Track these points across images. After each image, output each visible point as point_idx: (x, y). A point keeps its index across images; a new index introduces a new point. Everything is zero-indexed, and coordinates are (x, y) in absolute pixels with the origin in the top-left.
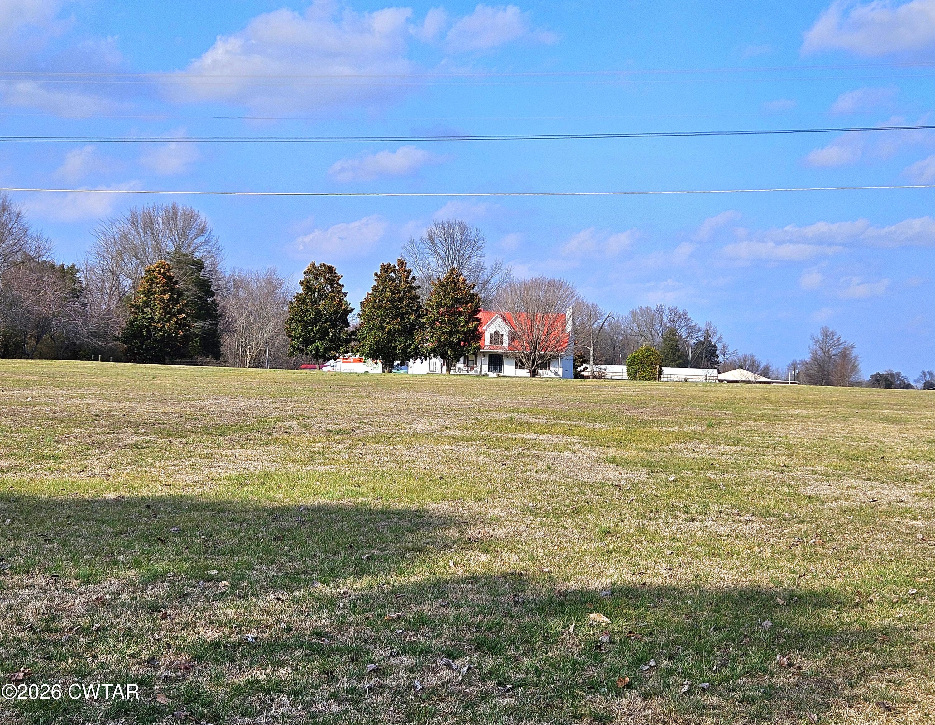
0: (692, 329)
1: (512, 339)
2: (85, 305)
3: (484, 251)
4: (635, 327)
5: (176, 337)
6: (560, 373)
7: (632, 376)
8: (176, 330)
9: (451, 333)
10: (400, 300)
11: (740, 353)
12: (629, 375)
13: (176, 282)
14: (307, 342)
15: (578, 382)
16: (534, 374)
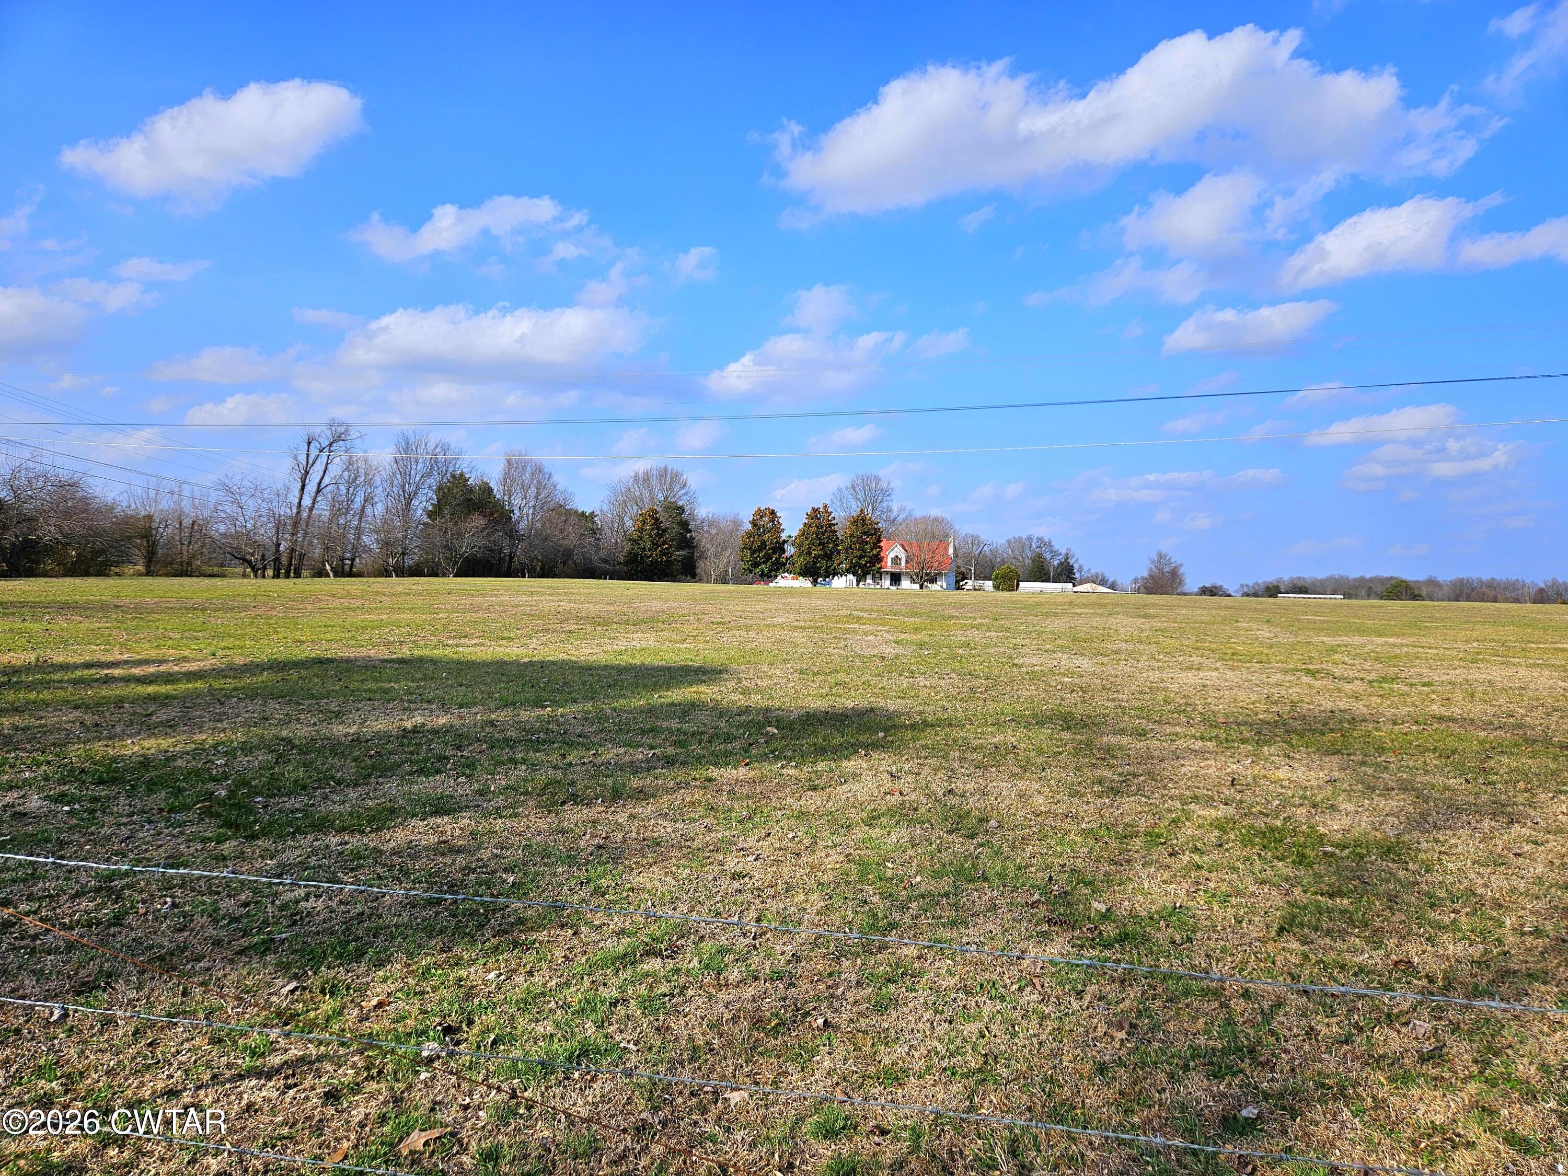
0: (1055, 553)
1: (907, 562)
2: (599, 539)
3: (893, 497)
4: (1010, 552)
5: (661, 561)
6: (945, 586)
7: (997, 588)
8: (661, 556)
9: (861, 557)
10: (823, 534)
11: (1093, 571)
12: (994, 587)
13: (661, 522)
14: (756, 565)
15: (958, 592)
16: (921, 587)
